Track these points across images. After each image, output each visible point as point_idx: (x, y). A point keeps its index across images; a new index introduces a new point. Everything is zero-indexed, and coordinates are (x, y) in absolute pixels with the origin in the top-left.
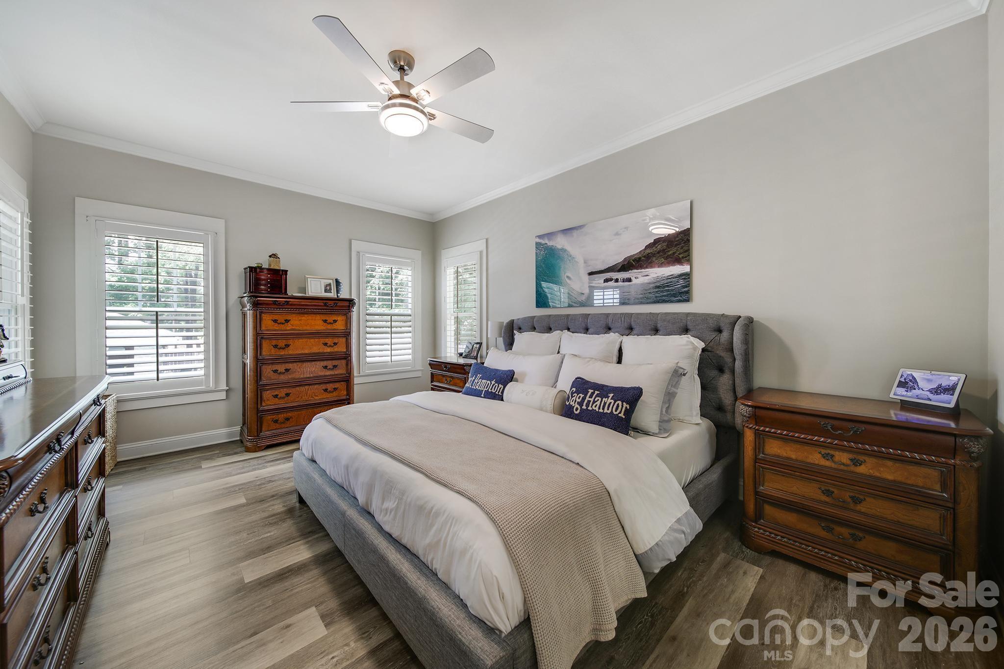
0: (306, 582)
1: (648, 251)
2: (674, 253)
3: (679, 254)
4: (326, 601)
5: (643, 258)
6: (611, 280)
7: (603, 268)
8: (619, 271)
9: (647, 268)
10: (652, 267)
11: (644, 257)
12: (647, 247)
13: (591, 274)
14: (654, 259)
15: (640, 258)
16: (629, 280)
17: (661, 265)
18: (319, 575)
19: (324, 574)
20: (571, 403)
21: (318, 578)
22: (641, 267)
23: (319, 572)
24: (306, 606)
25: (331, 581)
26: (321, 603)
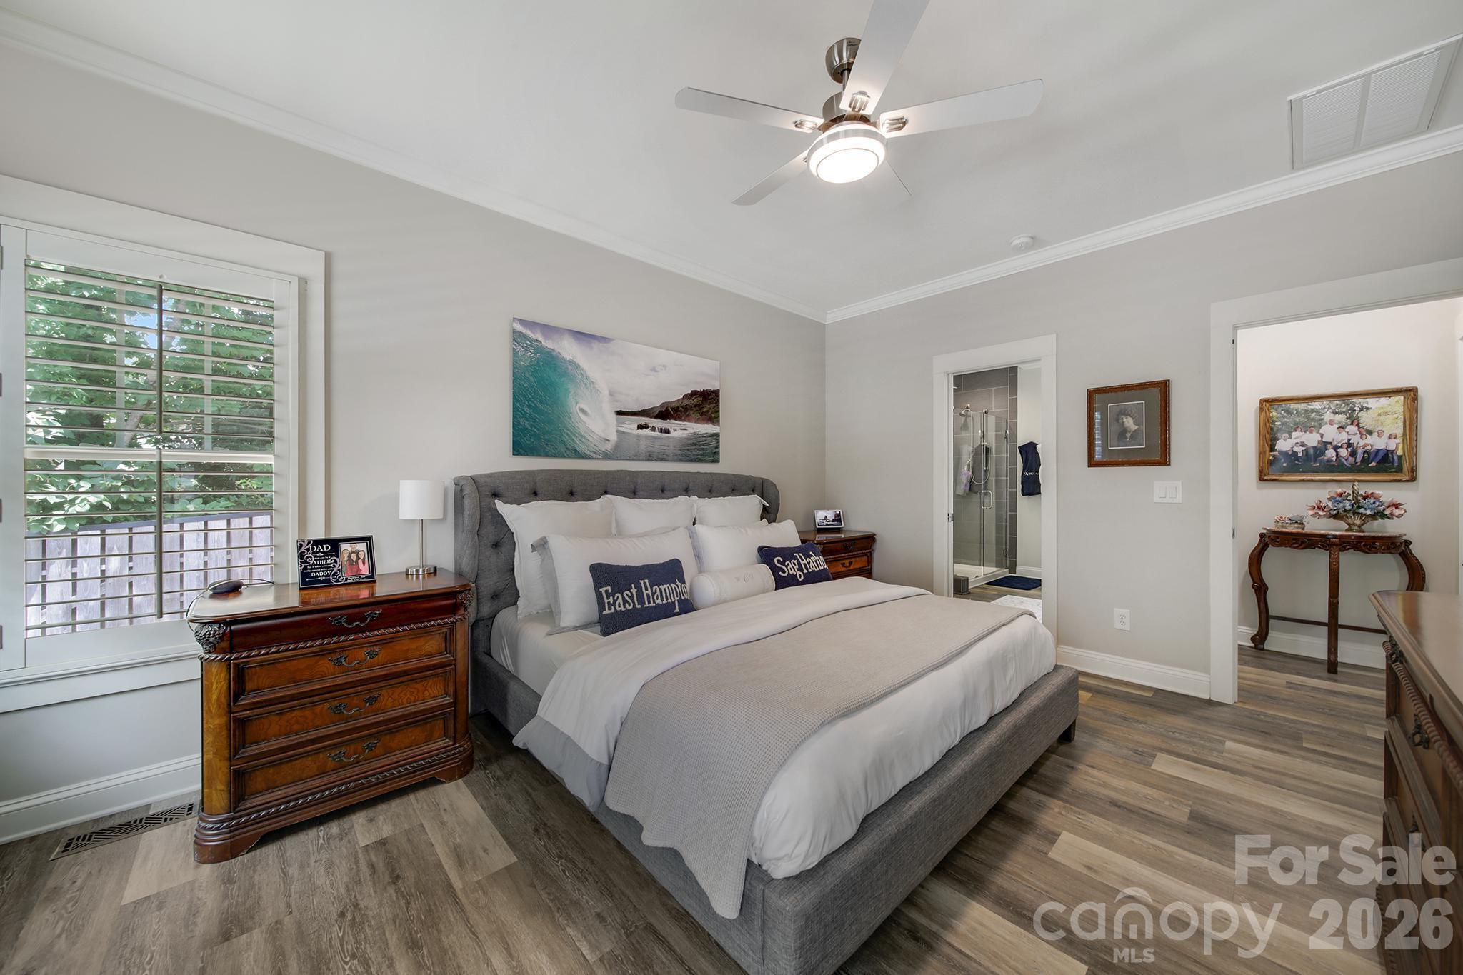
0: (1024, 882)
1: (686, 402)
2: (708, 411)
3: (712, 413)
4: (1033, 848)
5: (681, 409)
6: (647, 427)
7: (636, 410)
8: (656, 417)
9: (684, 420)
10: (689, 421)
11: (682, 407)
12: (686, 397)
13: (619, 413)
14: (691, 412)
15: (678, 408)
16: (667, 431)
17: (697, 421)
18: (1002, 873)
19: (994, 868)
20: (791, 573)
21: (1008, 872)
22: (678, 418)
23: (998, 875)
24: (1054, 864)
25: (1002, 856)
26: (1039, 851)
